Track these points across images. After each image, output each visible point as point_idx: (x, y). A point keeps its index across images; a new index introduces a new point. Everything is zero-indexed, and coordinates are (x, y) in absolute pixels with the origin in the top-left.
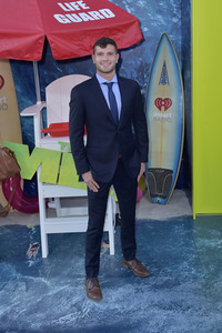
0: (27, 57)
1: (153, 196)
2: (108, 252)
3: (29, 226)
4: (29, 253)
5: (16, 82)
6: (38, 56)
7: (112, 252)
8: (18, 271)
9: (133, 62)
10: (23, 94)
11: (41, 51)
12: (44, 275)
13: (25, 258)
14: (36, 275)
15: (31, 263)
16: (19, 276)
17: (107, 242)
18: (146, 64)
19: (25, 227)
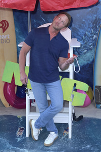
0: (25, 8)
1: (97, 103)
2: (67, 136)
3: (18, 116)
4: (18, 133)
5: (16, 26)
6: (32, 8)
7: (70, 137)
8: (10, 144)
9: (90, 17)
10: (20, 34)
11: (34, 5)
12: (27, 148)
13: (15, 136)
14: (22, 147)
15: (19, 139)
16: (11, 147)
17: (67, 130)
18: (99, 19)
19: (16, 117)
